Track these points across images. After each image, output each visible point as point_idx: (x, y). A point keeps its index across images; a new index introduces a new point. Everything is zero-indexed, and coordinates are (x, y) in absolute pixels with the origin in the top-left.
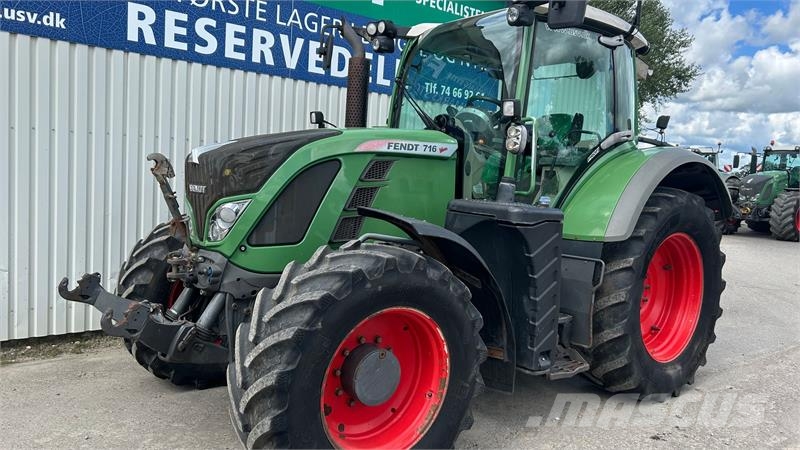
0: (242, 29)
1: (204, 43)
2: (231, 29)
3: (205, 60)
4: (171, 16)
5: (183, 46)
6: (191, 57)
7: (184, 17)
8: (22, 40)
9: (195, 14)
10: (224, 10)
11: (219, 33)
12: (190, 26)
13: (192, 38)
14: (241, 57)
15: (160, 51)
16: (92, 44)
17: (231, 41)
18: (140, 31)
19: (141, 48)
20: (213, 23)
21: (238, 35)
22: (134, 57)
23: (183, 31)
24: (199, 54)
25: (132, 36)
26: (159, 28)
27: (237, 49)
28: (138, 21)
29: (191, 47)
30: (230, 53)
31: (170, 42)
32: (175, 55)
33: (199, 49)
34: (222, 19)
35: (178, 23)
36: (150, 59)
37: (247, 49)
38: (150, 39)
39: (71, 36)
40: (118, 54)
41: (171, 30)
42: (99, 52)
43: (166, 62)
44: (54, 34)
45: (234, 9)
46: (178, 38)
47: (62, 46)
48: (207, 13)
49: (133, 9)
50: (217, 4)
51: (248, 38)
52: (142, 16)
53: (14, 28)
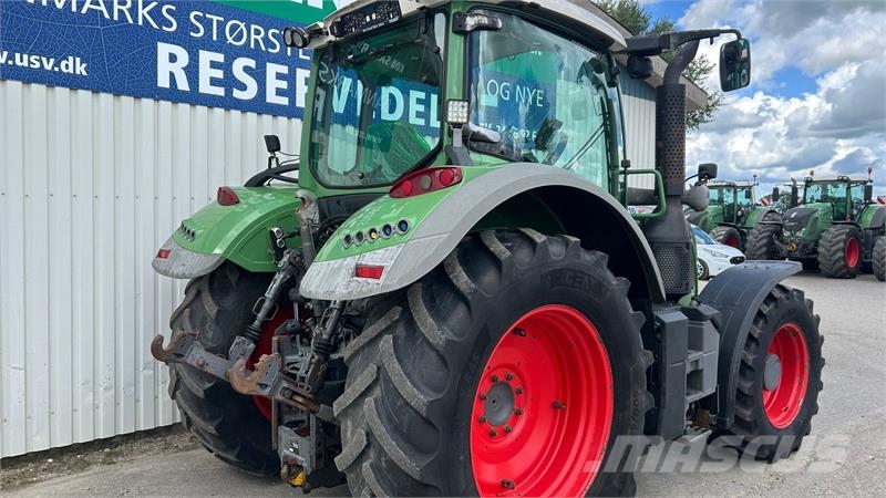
0: (284, 70)
1: (243, 87)
2: (272, 69)
3: (244, 107)
4: (205, 57)
5: (220, 91)
6: (228, 103)
7: (220, 58)
8: (38, 89)
9: (232, 54)
10: (263, 48)
11: (259, 75)
12: (226, 67)
13: (230, 82)
14: (284, 101)
15: (194, 98)
16: (117, 93)
17: (273, 84)
18: (172, 75)
19: (173, 95)
20: (252, 63)
21: (279, 76)
22: (165, 105)
23: (219, 74)
24: (238, 101)
25: (163, 82)
26: (192, 71)
27: (279, 92)
28: (169, 63)
29: (229, 92)
30: (271, 98)
31: (205, 87)
32: (211, 102)
33: (237, 94)
34: (262, 58)
35: (214, 65)
36: (184, 107)
37: (290, 92)
38: (183, 85)
39: (95, 84)
40: (147, 103)
41: (206, 73)
42: (127, 101)
43: (201, 110)
44: (73, 83)
45: (274, 47)
46: (214, 82)
47: (84, 95)
48: (245, 51)
49: (164, 49)
50: (256, 41)
51: (290, 78)
52: (173, 58)
53: (28, 77)
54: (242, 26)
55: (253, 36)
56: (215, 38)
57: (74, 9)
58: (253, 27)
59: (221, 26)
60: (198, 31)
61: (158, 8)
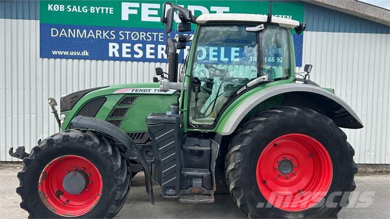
0: (153, 46)
1: (138, 54)
2: (148, 46)
3: (138, 60)
4: (124, 45)
5: (129, 56)
6: (132, 59)
7: (129, 45)
8: (76, 61)
9: (133, 43)
10: (145, 39)
11: (144, 49)
12: (132, 48)
13: (133, 52)
14: (153, 57)
15: (121, 59)
16: (97, 60)
17: (148, 51)
18: (113, 52)
19: (114, 59)
20: (141, 45)
21: (151, 48)
22: (112, 62)
23: (129, 50)
24: (136, 58)
25: (111, 55)
26: (120, 51)
27: (151, 54)
28: (113, 49)
29: (132, 56)
30: (148, 56)
31: (124, 55)
32: (126, 60)
33: (135, 56)
34: (144, 43)
35: (127, 48)
36: (117, 62)
37: (156, 54)
38: (117, 55)
39: (90, 58)
40: (106, 62)
41: (125, 50)
42: (100, 62)
43: (123, 63)
44: (85, 58)
45: (149, 38)
46: (127, 53)
47: (88, 61)
48: (138, 42)
49: (111, 45)
50: (142, 38)
51: (156, 49)
52: (114, 47)
53: (73, 58)
54: (137, 33)
55: (141, 36)
56: (128, 39)
57: (85, 37)
58: (141, 33)
59: (130, 35)
60: (122, 37)
61: (109, 33)
